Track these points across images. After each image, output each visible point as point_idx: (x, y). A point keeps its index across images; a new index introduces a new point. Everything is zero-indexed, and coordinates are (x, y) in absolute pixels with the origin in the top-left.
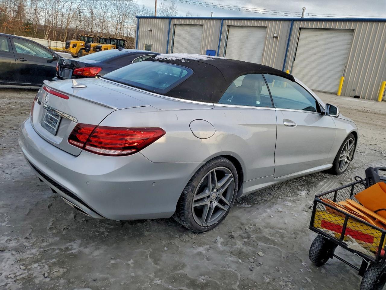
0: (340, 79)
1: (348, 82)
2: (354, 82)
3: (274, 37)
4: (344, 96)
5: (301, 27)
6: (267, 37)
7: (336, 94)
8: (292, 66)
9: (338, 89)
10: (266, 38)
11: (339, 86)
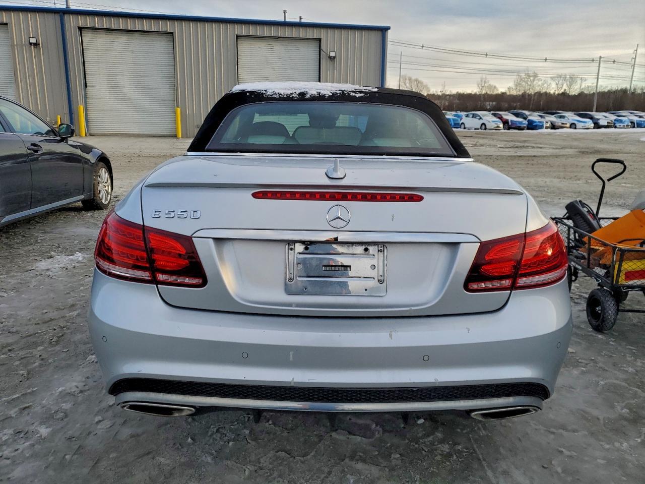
0: (175, 112)
1: (188, 116)
2: (195, 116)
3: (31, 44)
4: (187, 137)
5: (80, 25)
6: (15, 43)
7: (175, 136)
8: (86, 98)
9: (176, 129)
10: (13, 46)
11: (175, 122)
